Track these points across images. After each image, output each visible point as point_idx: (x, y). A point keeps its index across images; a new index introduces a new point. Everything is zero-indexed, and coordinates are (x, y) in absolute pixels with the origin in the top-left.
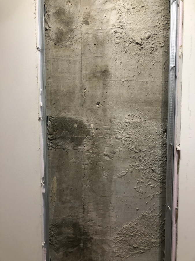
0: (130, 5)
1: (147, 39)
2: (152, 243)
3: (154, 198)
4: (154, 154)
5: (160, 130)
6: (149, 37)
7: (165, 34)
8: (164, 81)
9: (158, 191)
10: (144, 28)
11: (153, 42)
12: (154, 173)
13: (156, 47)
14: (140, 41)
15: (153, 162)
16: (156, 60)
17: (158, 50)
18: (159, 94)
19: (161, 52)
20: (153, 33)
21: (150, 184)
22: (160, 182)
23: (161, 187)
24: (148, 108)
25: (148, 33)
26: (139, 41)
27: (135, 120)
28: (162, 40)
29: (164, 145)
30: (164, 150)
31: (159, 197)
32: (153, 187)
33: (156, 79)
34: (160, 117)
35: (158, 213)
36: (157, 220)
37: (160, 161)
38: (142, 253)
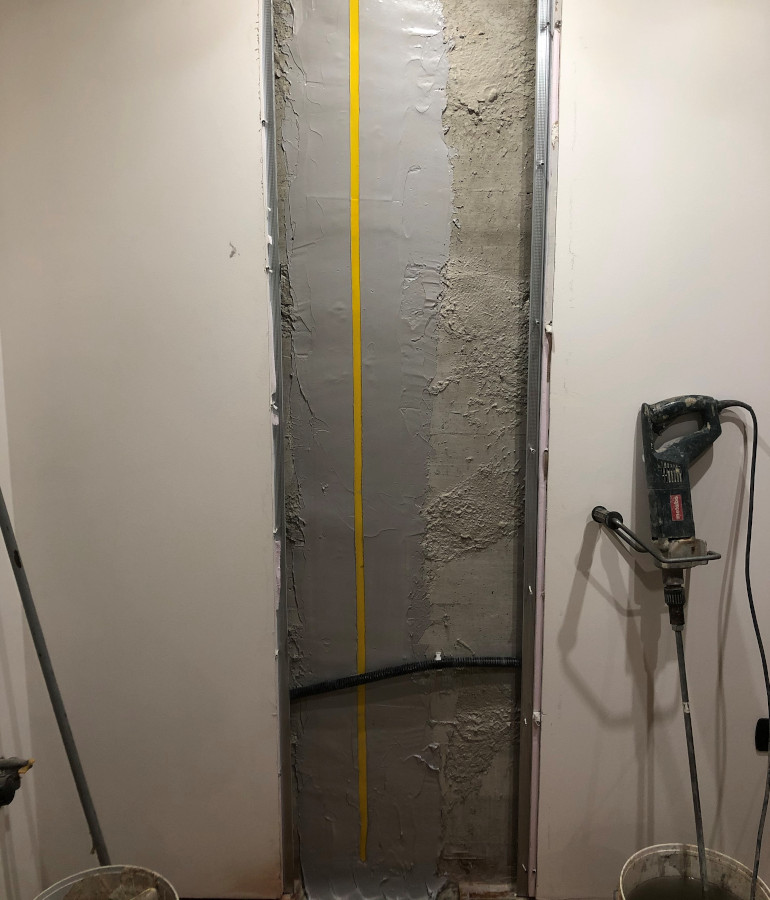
0: (454, 30)
1: (491, 101)
2: (500, 528)
3: (502, 435)
4: (504, 343)
5: (517, 295)
6: (495, 98)
7: (527, 93)
8: (524, 190)
9: (513, 421)
10: (484, 79)
11: (502, 109)
12: (504, 385)
13: (508, 119)
14: (477, 105)
15: (501, 362)
16: (509, 145)
17: (514, 125)
18: (516, 219)
19: (520, 130)
20: (503, 90)
21: (495, 407)
22: (517, 403)
23: (518, 413)
24: (492, 247)
25: (494, 90)
26: (474, 106)
27: (466, 273)
28: (521, 104)
29: (524, 325)
30: (524, 336)
31: (514, 433)
32: (500, 413)
33: (509, 188)
34: (517, 267)
35: (511, 466)
36: (511, 482)
37: (517, 358)
38: (479, 549)
